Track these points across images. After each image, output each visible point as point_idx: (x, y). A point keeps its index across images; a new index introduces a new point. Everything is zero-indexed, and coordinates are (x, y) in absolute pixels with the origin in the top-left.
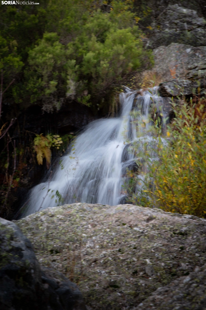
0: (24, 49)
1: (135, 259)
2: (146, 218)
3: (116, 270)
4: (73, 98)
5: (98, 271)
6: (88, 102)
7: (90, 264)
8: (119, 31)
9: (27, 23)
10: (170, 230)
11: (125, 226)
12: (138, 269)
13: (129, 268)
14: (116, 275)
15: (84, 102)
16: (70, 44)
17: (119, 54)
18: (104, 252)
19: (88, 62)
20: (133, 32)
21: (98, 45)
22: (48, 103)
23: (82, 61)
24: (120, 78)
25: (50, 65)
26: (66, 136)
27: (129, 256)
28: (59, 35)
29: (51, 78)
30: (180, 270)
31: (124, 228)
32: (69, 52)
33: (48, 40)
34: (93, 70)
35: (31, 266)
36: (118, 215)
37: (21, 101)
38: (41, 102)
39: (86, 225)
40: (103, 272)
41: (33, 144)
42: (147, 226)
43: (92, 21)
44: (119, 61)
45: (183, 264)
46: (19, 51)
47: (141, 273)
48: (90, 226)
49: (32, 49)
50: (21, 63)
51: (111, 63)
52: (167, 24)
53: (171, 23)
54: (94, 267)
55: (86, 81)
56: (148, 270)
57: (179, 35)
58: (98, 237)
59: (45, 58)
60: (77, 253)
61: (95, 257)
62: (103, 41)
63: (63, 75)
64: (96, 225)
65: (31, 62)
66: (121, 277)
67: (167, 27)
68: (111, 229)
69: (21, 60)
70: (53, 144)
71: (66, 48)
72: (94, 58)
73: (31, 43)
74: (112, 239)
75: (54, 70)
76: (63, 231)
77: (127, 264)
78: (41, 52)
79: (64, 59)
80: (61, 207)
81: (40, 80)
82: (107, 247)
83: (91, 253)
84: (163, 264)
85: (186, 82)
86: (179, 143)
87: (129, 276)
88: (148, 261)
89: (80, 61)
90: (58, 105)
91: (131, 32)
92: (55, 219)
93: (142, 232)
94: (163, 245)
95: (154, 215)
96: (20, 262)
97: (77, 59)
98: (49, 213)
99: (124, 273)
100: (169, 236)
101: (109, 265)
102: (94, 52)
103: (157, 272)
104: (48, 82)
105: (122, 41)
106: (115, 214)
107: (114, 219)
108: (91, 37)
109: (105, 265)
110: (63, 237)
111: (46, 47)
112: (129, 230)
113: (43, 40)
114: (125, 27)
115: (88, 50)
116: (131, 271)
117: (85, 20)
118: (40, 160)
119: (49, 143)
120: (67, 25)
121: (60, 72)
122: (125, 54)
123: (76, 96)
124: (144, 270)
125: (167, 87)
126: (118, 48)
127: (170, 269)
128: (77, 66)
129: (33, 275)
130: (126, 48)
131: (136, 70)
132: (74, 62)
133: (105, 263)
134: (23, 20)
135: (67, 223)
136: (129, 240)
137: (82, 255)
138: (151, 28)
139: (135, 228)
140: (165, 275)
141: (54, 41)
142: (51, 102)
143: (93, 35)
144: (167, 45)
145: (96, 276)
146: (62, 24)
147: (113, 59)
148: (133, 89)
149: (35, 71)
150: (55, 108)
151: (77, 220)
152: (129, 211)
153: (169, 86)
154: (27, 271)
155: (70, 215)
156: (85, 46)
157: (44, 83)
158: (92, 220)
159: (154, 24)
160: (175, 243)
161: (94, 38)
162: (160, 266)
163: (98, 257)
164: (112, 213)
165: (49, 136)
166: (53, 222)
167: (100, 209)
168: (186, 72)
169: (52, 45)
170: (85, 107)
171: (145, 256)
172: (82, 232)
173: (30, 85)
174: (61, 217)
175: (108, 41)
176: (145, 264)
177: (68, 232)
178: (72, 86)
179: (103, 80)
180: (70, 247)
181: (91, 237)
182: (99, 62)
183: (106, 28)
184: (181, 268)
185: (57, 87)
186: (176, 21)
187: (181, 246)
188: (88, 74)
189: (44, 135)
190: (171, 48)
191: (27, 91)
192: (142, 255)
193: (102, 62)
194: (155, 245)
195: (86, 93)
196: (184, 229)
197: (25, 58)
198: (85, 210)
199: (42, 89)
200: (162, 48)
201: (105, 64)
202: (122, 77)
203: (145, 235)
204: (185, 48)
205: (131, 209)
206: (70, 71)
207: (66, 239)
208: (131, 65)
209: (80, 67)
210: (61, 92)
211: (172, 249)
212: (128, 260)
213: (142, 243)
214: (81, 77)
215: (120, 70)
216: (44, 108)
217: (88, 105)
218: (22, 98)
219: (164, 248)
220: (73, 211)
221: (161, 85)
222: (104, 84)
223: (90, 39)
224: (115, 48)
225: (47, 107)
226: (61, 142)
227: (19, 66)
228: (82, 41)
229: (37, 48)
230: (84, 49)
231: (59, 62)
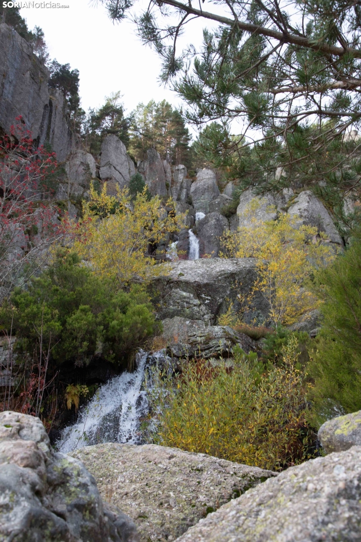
0: (64, 316)
1: (161, 493)
2: (168, 456)
3: (145, 502)
4: (100, 355)
5: (129, 503)
6: (112, 359)
7: (123, 497)
8: (138, 306)
9: (67, 298)
10: (189, 467)
11: (151, 463)
12: (163, 501)
13: (155, 500)
14: (144, 507)
15: (109, 359)
16: (99, 314)
17: (137, 323)
18: (133, 486)
19: (113, 328)
20: (148, 307)
21: (121, 316)
22: (80, 359)
23: (108, 327)
24: (137, 341)
25: (84, 329)
26: (92, 386)
27: (155, 490)
28: (91, 307)
29: (83, 340)
30: (199, 502)
31: (150, 465)
32: (98, 320)
33: (83, 310)
34: (116, 334)
35: (96, 501)
36: (144, 454)
37: (58, 357)
38: (73, 359)
39: (117, 461)
40: (133, 504)
41: (65, 392)
42: (169, 463)
43: (117, 298)
44: (137, 328)
45: (200, 496)
46: (59, 319)
47: (166, 505)
48: (120, 463)
49: (70, 317)
50: (61, 327)
51: (131, 329)
52: (171, 302)
53: (174, 302)
54: (125, 499)
55: (111, 343)
56: (172, 502)
57: (180, 311)
58: (128, 472)
59: (80, 324)
60: (109, 486)
61: (126, 490)
62: (124, 313)
63: (93, 337)
64: (125, 462)
65: (68, 327)
66: (149, 508)
67: (171, 305)
68: (139, 466)
69: (61, 325)
70: (82, 392)
71: (96, 317)
72: (118, 325)
73: (69, 312)
74: (140, 475)
75: (86, 334)
76: (97, 467)
77: (154, 497)
78: (76, 319)
79: (95, 325)
80: (95, 446)
81: (74, 341)
82: (135, 482)
83: (123, 487)
84: (184, 497)
85: (188, 346)
86: (187, 394)
87: (156, 507)
88: (171, 494)
89: (106, 327)
90: (88, 361)
91: (146, 306)
92: (90, 456)
93: (166, 469)
94: (184, 480)
95: (175, 453)
96: (87, 497)
97: (104, 326)
98: (85, 451)
99: (151, 505)
100: (188, 472)
101: (138, 497)
102: (118, 320)
103: (179, 504)
104: (81, 343)
105: (140, 313)
106: (142, 452)
107: (141, 457)
108: (115, 309)
109: (135, 497)
110: (97, 472)
111: (81, 316)
112: (154, 467)
113: (79, 311)
114: (142, 303)
115: (113, 319)
116: (157, 503)
117: (112, 296)
118: (69, 406)
119: (78, 392)
120: (98, 300)
121: (91, 335)
122: (141, 323)
123: (102, 354)
124: (169, 502)
125: (173, 349)
126: (136, 318)
127: (191, 500)
128: (104, 331)
129: (97, 509)
130: (142, 319)
131: (149, 335)
132: (102, 327)
133: (135, 496)
134: (64, 296)
135: (100, 460)
136: (155, 475)
137: (114, 488)
138: (159, 306)
139: (160, 465)
140: (186, 507)
141: (87, 312)
142: (82, 359)
143: (118, 308)
144: (171, 318)
145: (128, 507)
146: (94, 299)
147: (133, 326)
148: (145, 351)
149: (71, 334)
150: (85, 364)
151: (109, 458)
152: (153, 450)
153: (175, 349)
154: (92, 505)
155: (103, 454)
156: (111, 316)
157: (78, 344)
158: (122, 458)
159: (162, 302)
160: (193, 477)
161: (118, 310)
162: (182, 498)
163: (129, 491)
164: (139, 452)
165: (78, 386)
166: (88, 460)
167: (129, 448)
168: (187, 338)
169: (86, 315)
170: (110, 363)
171: (169, 490)
172: (114, 468)
173: (67, 345)
174: (95, 455)
175: (129, 313)
176: (169, 496)
177: (101, 468)
178: (100, 345)
179: (124, 342)
180: (103, 481)
181: (121, 472)
182: (122, 328)
183: (127, 303)
184: (199, 500)
185: (88, 347)
186: (178, 301)
187: (198, 480)
188: (112, 337)
189: (74, 385)
190: (175, 320)
191: (64, 350)
192: (166, 488)
193: (124, 329)
194: (177, 480)
195: (111, 352)
196: (200, 466)
197: (64, 323)
198: (115, 449)
199: (76, 348)
200: (167, 320)
201: (126, 330)
202: (139, 340)
203: (168, 471)
204: (185, 321)
205: (155, 448)
206: (99, 335)
207: (100, 474)
208: (146, 331)
209: (107, 332)
210: (90, 351)
211: (191, 484)
212: (155, 493)
213: (166, 478)
214: (107, 339)
215: (138, 335)
216: (76, 363)
217: (113, 361)
218: (59, 355)
219: (184, 483)
220: (105, 450)
221: (168, 347)
222: (125, 346)
223: (115, 311)
224: (134, 318)
225: (78, 363)
226: (88, 391)
227: (59, 329)
228: (109, 312)
229: (74, 317)
230: (110, 318)
231: (90, 328)
